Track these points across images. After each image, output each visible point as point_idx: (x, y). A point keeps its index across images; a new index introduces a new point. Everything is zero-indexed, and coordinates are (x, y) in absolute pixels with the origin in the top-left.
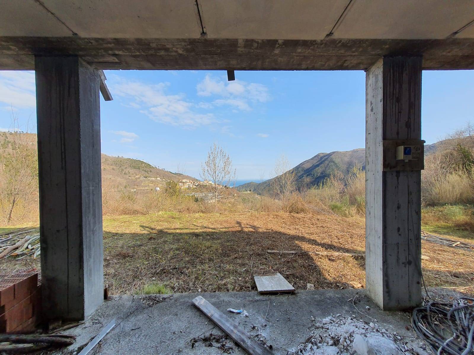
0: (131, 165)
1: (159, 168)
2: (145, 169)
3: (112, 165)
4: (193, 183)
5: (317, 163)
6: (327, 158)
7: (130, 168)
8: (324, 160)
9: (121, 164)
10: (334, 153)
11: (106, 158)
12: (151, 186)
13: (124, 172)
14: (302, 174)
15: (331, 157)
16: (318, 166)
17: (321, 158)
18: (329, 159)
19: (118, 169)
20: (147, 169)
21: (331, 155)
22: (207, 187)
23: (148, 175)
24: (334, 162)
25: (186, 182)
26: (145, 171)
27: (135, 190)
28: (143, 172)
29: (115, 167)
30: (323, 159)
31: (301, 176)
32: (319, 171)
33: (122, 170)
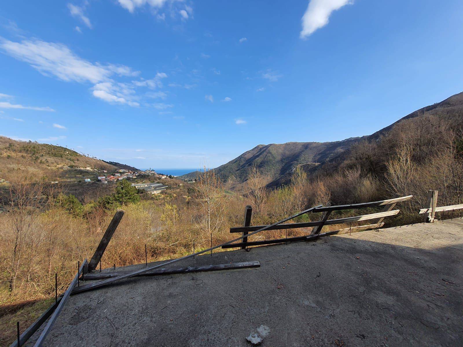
0: (50, 153)
1: (90, 156)
2: (69, 157)
3: (20, 151)
4: (132, 173)
5: (257, 154)
6: (265, 150)
7: (48, 156)
8: (263, 152)
9: (35, 151)
10: (271, 145)
11: (11, 143)
12: (79, 178)
13: (39, 161)
14: (244, 164)
15: (269, 148)
16: (258, 156)
17: (260, 149)
18: (267, 151)
19: (31, 157)
20: (73, 158)
21: (269, 147)
22: (150, 177)
23: (74, 164)
24: (271, 153)
25: (124, 173)
26: (70, 160)
27: (57, 182)
28: (67, 161)
29: (25, 155)
30: (262, 150)
31: (242, 165)
32: (259, 160)
33: (37, 158)
